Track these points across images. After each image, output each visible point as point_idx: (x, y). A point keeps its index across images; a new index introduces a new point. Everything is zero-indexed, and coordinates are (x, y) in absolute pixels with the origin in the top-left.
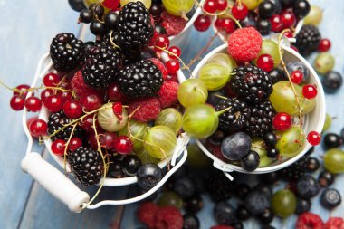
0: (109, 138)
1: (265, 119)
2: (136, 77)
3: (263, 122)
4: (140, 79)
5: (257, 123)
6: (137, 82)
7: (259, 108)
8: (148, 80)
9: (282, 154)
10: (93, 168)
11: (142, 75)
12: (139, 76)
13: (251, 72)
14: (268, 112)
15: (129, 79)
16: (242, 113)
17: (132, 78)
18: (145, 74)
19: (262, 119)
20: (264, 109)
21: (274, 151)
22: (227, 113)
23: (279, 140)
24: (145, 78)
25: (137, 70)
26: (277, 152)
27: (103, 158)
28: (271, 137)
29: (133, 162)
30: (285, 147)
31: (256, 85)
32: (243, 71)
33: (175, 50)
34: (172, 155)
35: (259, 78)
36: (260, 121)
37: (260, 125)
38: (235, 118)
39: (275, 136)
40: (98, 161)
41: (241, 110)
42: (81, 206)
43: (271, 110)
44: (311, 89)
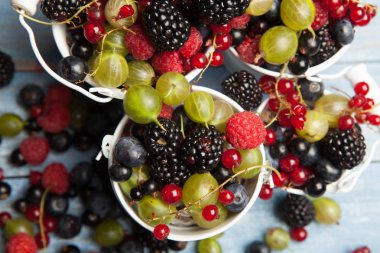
0: (98, 15)
1: (169, 175)
2: (163, 17)
3: (165, 173)
4: (162, 23)
5: (162, 167)
6: (158, 19)
7: (178, 165)
8: (164, 33)
9: (139, 204)
10: (60, 7)
11: (167, 24)
12: (165, 21)
13: (213, 143)
14: (177, 175)
15: (158, 11)
16: (166, 147)
17: (160, 14)
18: (170, 27)
19: (168, 171)
20: (179, 170)
21: (138, 194)
22: (159, 129)
23: (152, 196)
24: (165, 28)
25: (172, 18)
26: (138, 199)
27: (76, 16)
28: (152, 187)
29: (84, 49)
30: (147, 205)
31: (199, 152)
32: (212, 135)
33: (218, 58)
34: (100, 86)
35: (207, 153)
36: (166, 169)
37: (162, 171)
38: (156, 139)
39: (154, 190)
40: (70, 10)
41: (169, 145)
42: (20, 9)
43: (181, 178)
44: (213, 212)
